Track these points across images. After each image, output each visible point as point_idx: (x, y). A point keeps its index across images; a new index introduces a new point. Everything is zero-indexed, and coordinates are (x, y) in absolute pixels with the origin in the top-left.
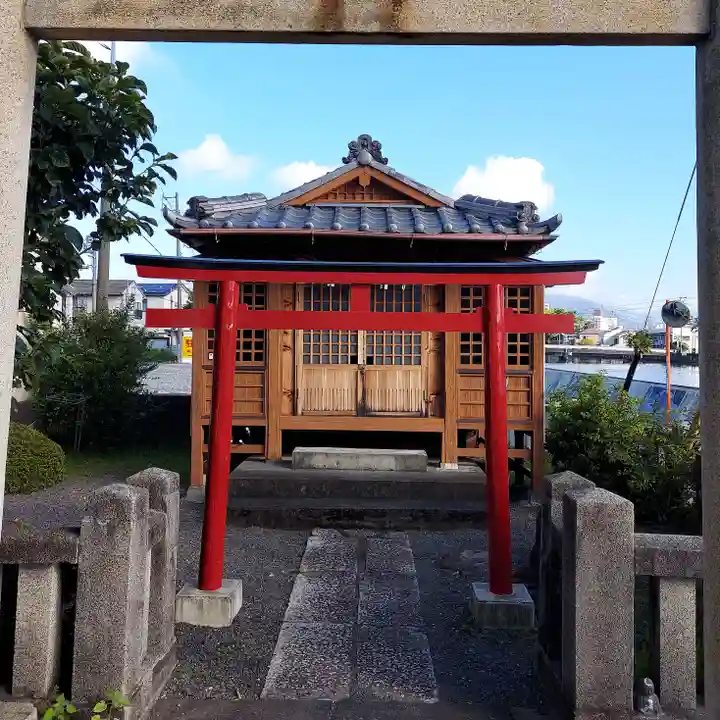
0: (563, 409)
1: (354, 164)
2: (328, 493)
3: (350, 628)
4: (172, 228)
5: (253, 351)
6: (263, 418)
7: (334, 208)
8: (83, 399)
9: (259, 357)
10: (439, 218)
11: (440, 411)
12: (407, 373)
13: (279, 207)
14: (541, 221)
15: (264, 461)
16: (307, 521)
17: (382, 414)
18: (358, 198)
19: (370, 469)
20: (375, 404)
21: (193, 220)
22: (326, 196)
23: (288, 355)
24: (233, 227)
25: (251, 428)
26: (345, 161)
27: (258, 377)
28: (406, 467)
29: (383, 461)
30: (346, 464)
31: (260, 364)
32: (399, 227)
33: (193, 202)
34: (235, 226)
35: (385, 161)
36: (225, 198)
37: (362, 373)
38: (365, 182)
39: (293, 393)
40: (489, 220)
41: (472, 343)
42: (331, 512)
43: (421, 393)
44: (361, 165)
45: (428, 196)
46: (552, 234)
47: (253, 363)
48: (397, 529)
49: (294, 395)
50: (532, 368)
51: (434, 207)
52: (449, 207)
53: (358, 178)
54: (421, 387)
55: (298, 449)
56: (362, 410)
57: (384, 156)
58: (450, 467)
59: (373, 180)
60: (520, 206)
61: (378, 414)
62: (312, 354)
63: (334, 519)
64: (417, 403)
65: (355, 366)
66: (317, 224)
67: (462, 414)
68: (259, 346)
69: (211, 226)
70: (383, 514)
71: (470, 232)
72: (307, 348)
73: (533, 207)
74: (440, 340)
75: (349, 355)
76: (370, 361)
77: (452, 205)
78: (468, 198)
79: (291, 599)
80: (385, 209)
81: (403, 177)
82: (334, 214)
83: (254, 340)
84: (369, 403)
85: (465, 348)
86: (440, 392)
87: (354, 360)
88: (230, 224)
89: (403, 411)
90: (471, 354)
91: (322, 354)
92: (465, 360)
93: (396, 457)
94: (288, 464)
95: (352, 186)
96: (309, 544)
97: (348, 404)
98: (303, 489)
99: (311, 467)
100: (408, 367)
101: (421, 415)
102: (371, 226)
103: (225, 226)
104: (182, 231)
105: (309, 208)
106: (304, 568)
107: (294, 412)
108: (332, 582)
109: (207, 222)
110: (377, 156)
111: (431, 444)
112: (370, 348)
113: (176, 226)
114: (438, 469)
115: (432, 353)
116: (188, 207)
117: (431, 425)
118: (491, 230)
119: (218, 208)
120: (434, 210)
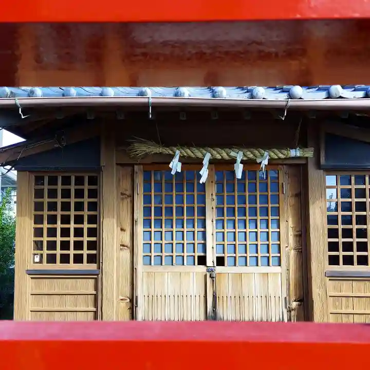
5: (85, 252)
24: (43, 96)
27: (91, 282)
31: (93, 267)
34: (45, 94)
37: (212, 277)
41: (341, 240)
43: (282, 301)
47: (85, 266)
49: (132, 302)
54: (282, 293)
62: (153, 254)
64: (277, 312)
65: (202, 269)
69: (13, 95)
72: (147, 247)
74: (301, 235)
75: (197, 254)
76: (220, 261)
83: (86, 239)
84: (220, 313)
85: (333, 247)
86: (304, 299)
87: (202, 261)
88: (39, 91)
90: (341, 253)
91: (164, 255)
92: (334, 261)
100: (266, 269)
103: (31, 94)
109: (7, 89)
112: (220, 247)
115: (292, 251)
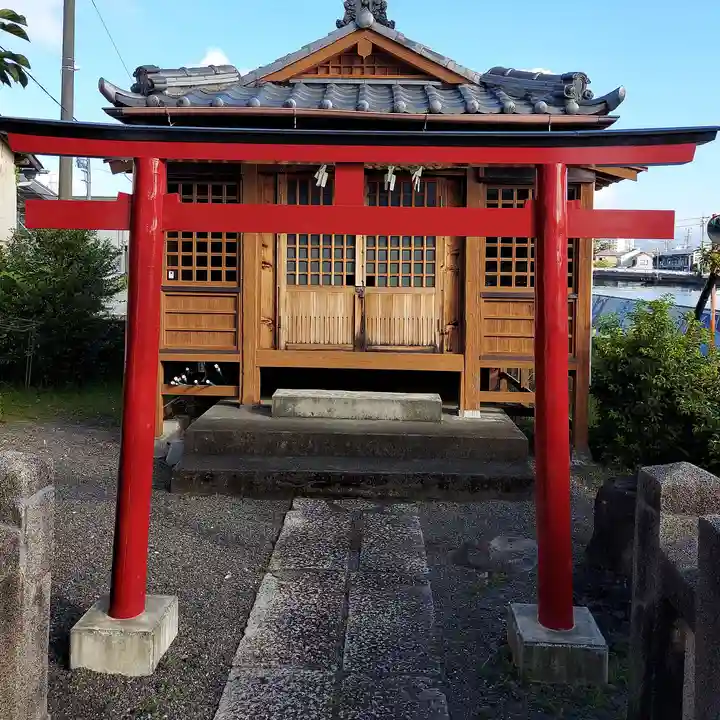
0: (615, 344)
1: (350, 28)
2: (316, 450)
3: (330, 678)
4: (111, 106)
5: (224, 269)
6: (237, 352)
7: (324, 85)
8: (34, 325)
9: (231, 276)
10: (461, 97)
11: (459, 344)
12: (417, 297)
13: (256, 83)
14: (594, 98)
15: (237, 405)
16: (286, 490)
17: (385, 349)
18: (357, 72)
19: (370, 418)
20: (376, 336)
21: (140, 97)
22: (315, 70)
23: (267, 274)
24: (190, 106)
25: (221, 364)
26: (340, 24)
27: (230, 301)
28: (416, 415)
29: (386, 409)
30: (340, 411)
31: (233, 284)
32: (408, 106)
33: (140, 73)
34: (193, 104)
35: (392, 25)
36: (183, 69)
37: (360, 297)
38: (365, 51)
39: (274, 322)
40: (526, 98)
41: (499, 259)
42: (318, 476)
43: (435, 323)
44: (360, 29)
45: (446, 69)
46: (610, 114)
47: (224, 283)
48: (402, 500)
49: (275, 324)
50: (576, 292)
51: (454, 85)
52: (473, 83)
53: (356, 45)
54: (435, 315)
55: (280, 393)
56: (361, 343)
57: (389, 19)
58: (470, 415)
59: (375, 48)
60: (568, 78)
61: (380, 348)
62: (298, 273)
63: (322, 486)
64: (428, 336)
65: (351, 289)
66: (300, 103)
67: (486, 349)
68: (231, 262)
69: (162, 104)
70: (385, 480)
71: (502, 112)
72: (291, 265)
73: (585, 80)
74: (459, 254)
75: (345, 273)
76: (370, 281)
77: (477, 81)
78: (498, 72)
79: (250, 621)
80: (389, 86)
81: (414, 43)
82: (324, 92)
83: (224, 254)
84: (369, 335)
85: (491, 266)
86: (459, 322)
87: (351, 280)
88: (187, 100)
89: (412, 345)
90: (499, 273)
91: (310, 273)
92: (491, 281)
93: (403, 403)
94: (267, 410)
95: (348, 58)
96: (288, 522)
97: (343, 336)
98: (284, 445)
99: (294, 415)
100: (418, 290)
101: (434, 349)
102: (372, 105)
103: (180, 103)
104: (125, 110)
105: (293, 84)
106: (275, 565)
107: (275, 345)
108: (311, 589)
109: (157, 98)
110: (381, 19)
111: (447, 386)
112: (371, 265)
113: (118, 104)
114: (455, 418)
115: (449, 272)
116: (134, 80)
117: (447, 362)
118: (529, 109)
119: (172, 82)
120: (454, 87)
